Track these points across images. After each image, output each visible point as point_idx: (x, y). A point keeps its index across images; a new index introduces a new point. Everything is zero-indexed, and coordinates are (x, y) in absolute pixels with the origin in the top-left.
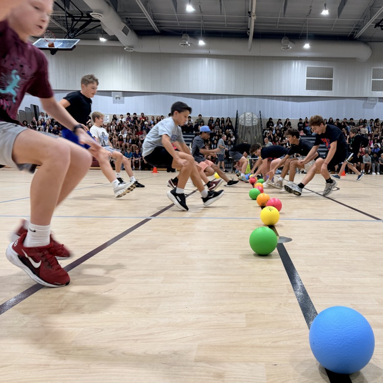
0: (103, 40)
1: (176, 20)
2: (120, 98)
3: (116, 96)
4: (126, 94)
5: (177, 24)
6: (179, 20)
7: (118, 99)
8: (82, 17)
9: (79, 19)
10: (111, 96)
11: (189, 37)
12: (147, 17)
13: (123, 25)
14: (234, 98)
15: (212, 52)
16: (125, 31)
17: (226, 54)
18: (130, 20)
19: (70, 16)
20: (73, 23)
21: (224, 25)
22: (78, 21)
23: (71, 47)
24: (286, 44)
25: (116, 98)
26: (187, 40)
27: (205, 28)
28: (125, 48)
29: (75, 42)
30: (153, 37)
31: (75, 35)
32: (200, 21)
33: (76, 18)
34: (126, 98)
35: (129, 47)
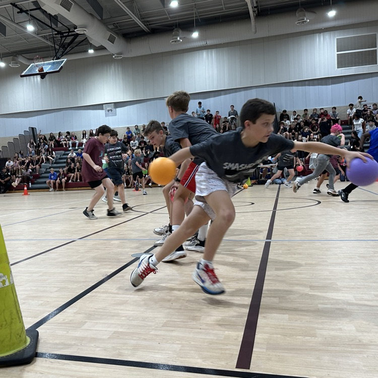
0: (91, 51)
1: (166, 15)
2: (112, 110)
3: (108, 109)
4: (117, 105)
5: (167, 18)
6: (169, 14)
7: (110, 111)
8: (70, 32)
9: (67, 34)
10: (103, 109)
11: (180, 31)
12: (133, 19)
13: (109, 33)
14: (240, 91)
15: (210, 42)
16: (112, 40)
17: (227, 41)
18: (117, 25)
19: (59, 33)
20: (61, 39)
21: (222, 9)
22: (66, 36)
23: (58, 70)
24: (301, 18)
25: (108, 111)
26: (178, 36)
27: (200, 16)
28: (114, 57)
29: (62, 62)
30: (142, 38)
31: (62, 54)
32: (193, 10)
33: (65, 35)
34: (118, 110)
35: (118, 54)
